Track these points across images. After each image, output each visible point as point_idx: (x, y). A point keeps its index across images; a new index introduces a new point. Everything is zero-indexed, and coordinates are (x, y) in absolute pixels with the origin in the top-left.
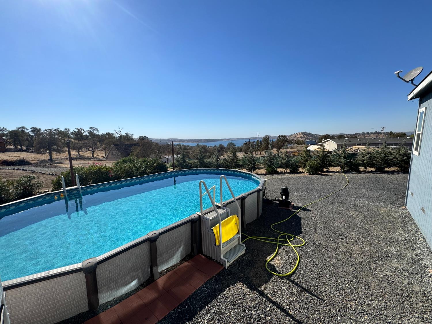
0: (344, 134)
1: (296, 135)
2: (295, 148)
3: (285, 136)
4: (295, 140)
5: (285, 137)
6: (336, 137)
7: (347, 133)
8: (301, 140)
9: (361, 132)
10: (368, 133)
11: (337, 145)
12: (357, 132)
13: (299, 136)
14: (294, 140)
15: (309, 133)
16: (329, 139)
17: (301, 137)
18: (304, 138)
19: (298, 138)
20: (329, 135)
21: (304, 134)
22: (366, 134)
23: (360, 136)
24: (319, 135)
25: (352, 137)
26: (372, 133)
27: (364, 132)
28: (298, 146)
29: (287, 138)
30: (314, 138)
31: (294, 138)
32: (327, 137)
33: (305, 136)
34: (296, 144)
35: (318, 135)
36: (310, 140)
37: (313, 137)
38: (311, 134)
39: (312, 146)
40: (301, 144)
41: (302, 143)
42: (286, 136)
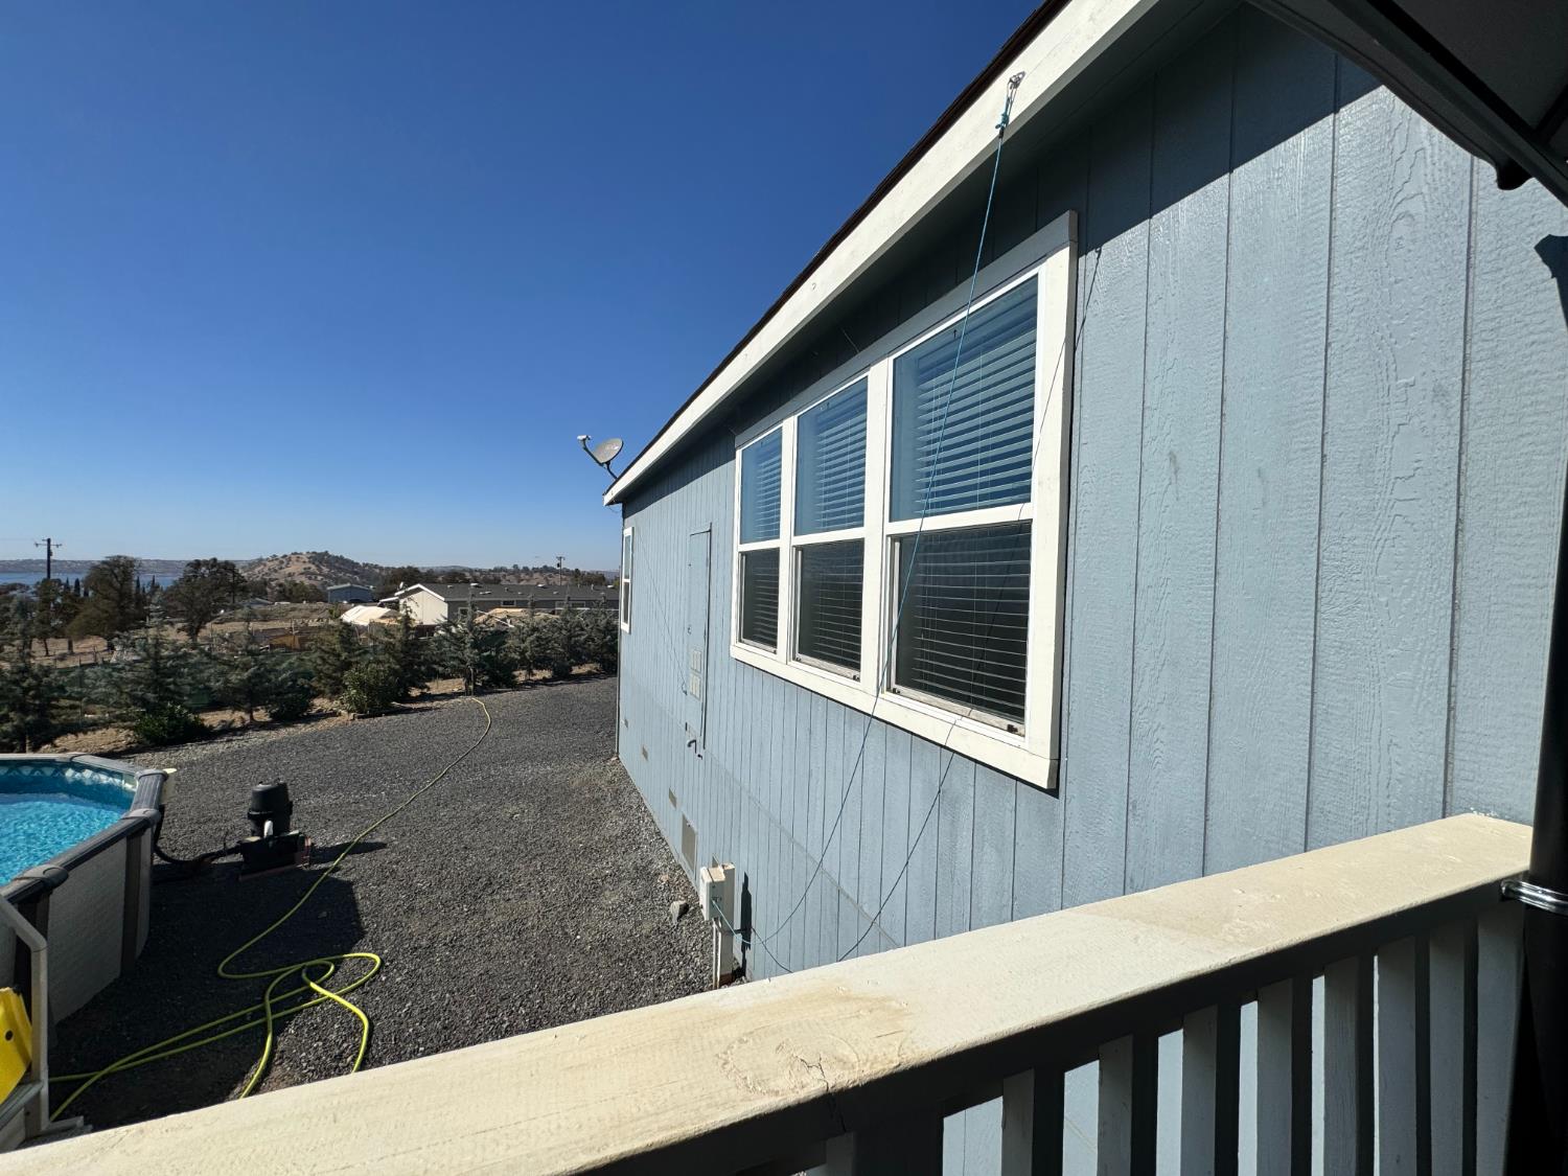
0: (465, 570)
1: (282, 562)
2: (283, 616)
3: (226, 562)
4: (281, 585)
5: (229, 567)
6: (440, 579)
7: (473, 567)
8: (307, 582)
9: (509, 567)
10: (526, 569)
11: (446, 605)
12: (500, 565)
13: (295, 568)
14: (273, 584)
15: (342, 558)
16: (419, 586)
17: (307, 573)
18: (319, 578)
19: (290, 575)
20: (416, 570)
21: (320, 559)
22: (522, 571)
23: (507, 578)
24: (381, 569)
25: (487, 581)
26: (536, 570)
27: (515, 566)
28: (293, 609)
29: (235, 573)
30: (362, 577)
31: (274, 576)
32: (411, 577)
33: (325, 570)
34: (288, 599)
35: (376, 566)
36: (349, 585)
37: (356, 573)
38: (348, 561)
39: (360, 607)
40: (310, 601)
41: (315, 595)
42: (234, 566)
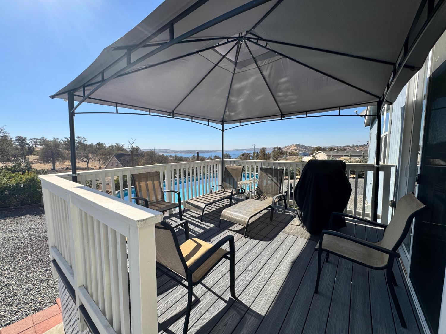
0: (335, 147)
1: (290, 147)
2: (290, 159)
4: (290, 152)
5: (280, 148)
6: (327, 150)
7: (338, 146)
8: (295, 151)
9: (351, 145)
10: (357, 146)
11: (327, 156)
12: (347, 145)
13: (293, 148)
14: (288, 152)
15: (303, 145)
16: (320, 151)
17: (295, 149)
18: (298, 150)
19: (291, 150)
20: (321, 148)
21: (298, 146)
22: (355, 147)
23: (350, 149)
24: (312, 147)
25: (341, 150)
26: (361, 146)
27: (353, 145)
28: (292, 158)
29: (281, 150)
30: (307, 150)
31: (288, 150)
32: (319, 149)
33: (299, 148)
34: (291, 155)
35: (311, 147)
36: (304, 152)
37: (306, 149)
38: (304, 146)
39: (306, 157)
40: (295, 156)
41: (297, 155)
